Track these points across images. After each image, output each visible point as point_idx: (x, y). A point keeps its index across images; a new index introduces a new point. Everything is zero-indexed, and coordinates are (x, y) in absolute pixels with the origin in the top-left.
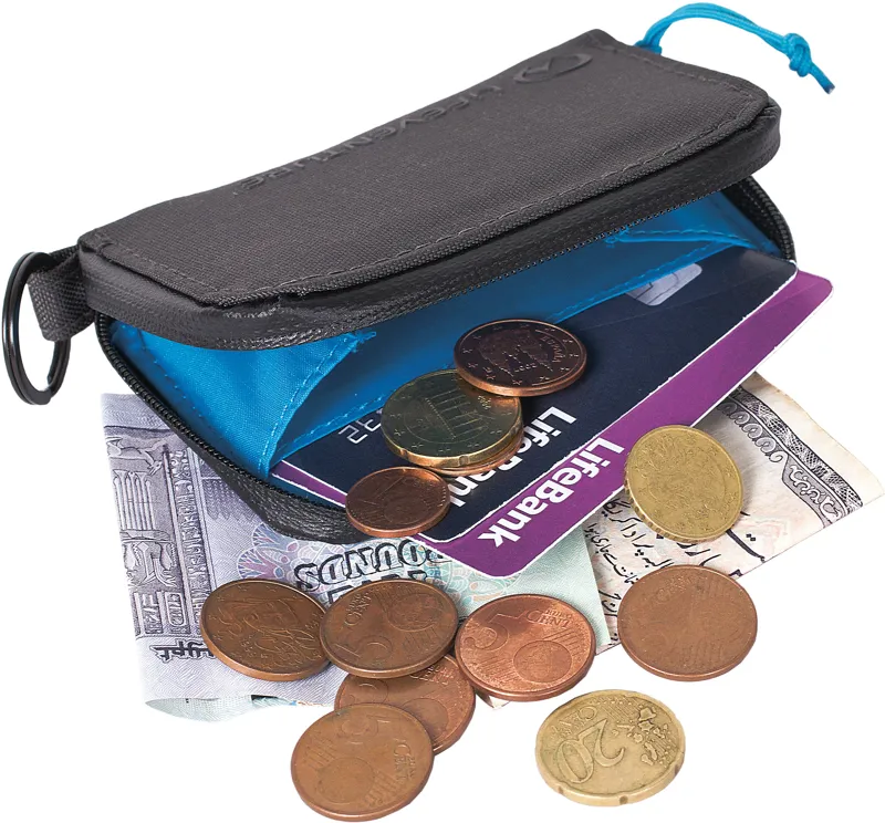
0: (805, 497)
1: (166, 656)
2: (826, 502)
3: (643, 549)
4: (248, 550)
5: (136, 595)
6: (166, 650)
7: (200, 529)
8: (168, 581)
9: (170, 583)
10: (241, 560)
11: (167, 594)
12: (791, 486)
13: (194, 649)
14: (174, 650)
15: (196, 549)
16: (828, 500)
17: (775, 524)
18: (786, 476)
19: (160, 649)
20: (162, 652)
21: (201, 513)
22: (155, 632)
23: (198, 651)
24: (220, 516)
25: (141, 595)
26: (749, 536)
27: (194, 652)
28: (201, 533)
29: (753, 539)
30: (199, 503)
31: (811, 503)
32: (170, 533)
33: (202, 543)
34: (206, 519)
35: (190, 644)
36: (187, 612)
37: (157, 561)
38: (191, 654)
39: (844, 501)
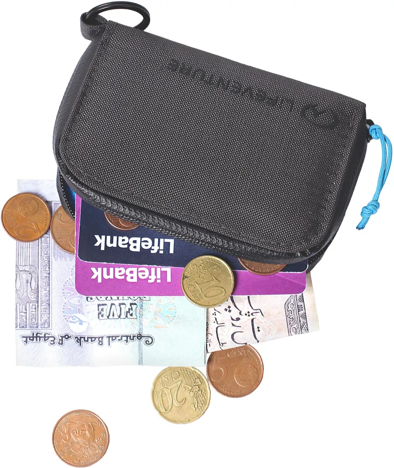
0: (288, 319)
1: (26, 342)
2: (294, 326)
3: (217, 313)
4: (68, 279)
5: (18, 305)
6: (27, 337)
7: (49, 265)
8: (32, 297)
9: (33, 298)
10: (64, 285)
11: (31, 304)
12: (286, 310)
13: (39, 336)
14: (30, 337)
15: (46, 277)
16: (295, 326)
17: (271, 327)
18: (287, 303)
19: (24, 337)
20: (25, 339)
21: (51, 256)
22: (23, 327)
23: (40, 337)
24: (59, 259)
25: (20, 305)
26: (258, 328)
27: (38, 338)
28: (49, 268)
29: (259, 331)
30: (51, 251)
31: (289, 324)
32: (36, 266)
33: (49, 274)
34: (52, 259)
35: (37, 334)
36: (38, 314)
37: (29, 284)
38: (37, 340)
39: (301, 329)
